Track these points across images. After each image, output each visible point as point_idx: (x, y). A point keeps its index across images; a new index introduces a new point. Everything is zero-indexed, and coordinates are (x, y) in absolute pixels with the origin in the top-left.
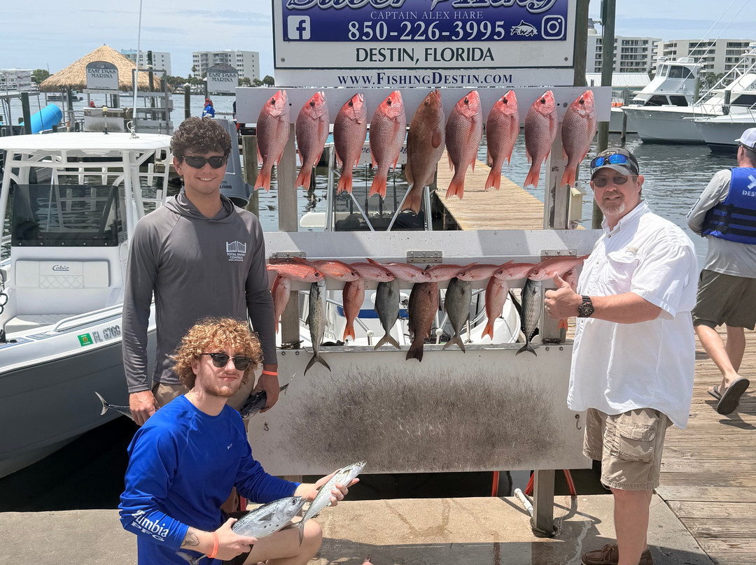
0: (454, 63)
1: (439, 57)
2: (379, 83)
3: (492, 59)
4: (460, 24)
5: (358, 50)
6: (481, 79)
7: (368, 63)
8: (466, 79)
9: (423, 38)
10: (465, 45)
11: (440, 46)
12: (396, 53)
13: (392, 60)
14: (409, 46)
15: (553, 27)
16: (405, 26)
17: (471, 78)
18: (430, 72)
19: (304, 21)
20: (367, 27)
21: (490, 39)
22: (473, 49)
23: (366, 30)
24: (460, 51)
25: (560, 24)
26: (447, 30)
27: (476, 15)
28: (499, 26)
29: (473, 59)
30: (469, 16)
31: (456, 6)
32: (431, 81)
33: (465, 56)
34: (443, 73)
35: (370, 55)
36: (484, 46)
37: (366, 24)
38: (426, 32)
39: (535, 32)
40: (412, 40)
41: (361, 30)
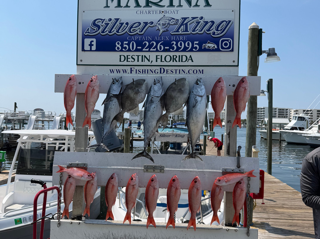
0: (171, 63)
1: (163, 60)
2: (131, 73)
3: (192, 61)
4: (175, 43)
5: (120, 56)
6: (187, 71)
7: (125, 63)
8: (178, 72)
9: (155, 50)
10: (177, 54)
11: (164, 54)
12: (140, 58)
13: (138, 61)
14: (147, 54)
15: (226, 44)
16: (146, 44)
17: (181, 71)
18: (159, 68)
19: (93, 41)
20: (125, 44)
21: (191, 50)
22: (182, 56)
23: (125, 46)
24: (175, 57)
25: (230, 43)
26: (168, 46)
27: (183, 38)
28: (196, 44)
29: (182, 61)
30: (179, 38)
31: (172, 33)
32: (159, 72)
33: (177, 59)
34: (166, 68)
35: (127, 58)
36: (188, 54)
37: (125, 42)
38: (156, 47)
39: (216, 47)
40: (149, 51)
41: (122, 45)
